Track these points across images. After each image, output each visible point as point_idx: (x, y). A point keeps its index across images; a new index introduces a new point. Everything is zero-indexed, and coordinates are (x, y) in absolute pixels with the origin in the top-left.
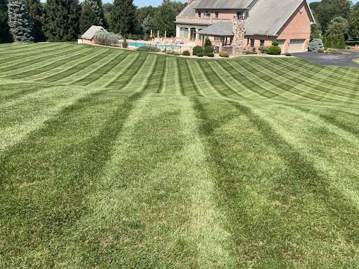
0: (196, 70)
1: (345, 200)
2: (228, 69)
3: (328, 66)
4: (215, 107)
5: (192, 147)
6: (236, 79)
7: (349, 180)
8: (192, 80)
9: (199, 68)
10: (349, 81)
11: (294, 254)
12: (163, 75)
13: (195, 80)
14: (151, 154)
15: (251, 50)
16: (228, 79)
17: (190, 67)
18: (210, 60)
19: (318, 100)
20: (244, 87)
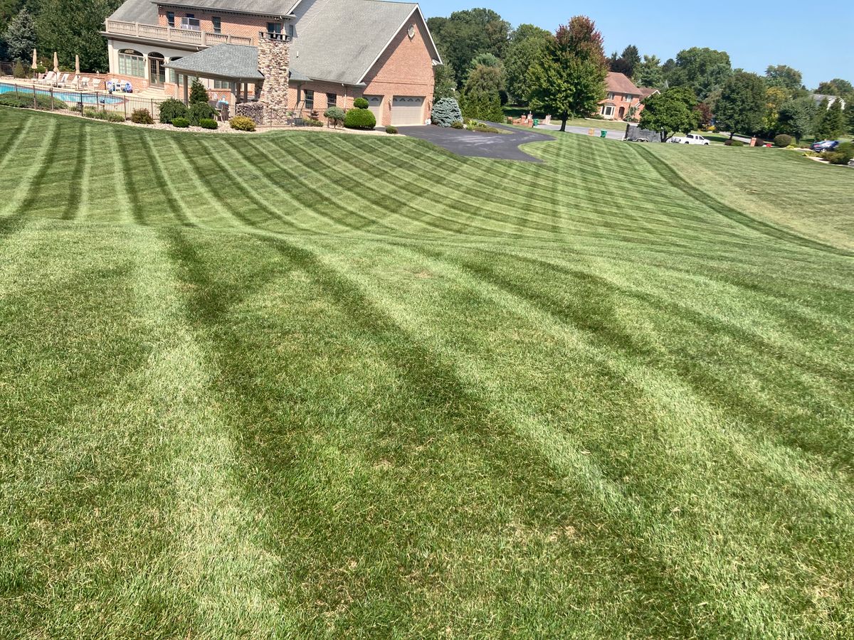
0: (173, 160)
1: (518, 437)
2: (256, 160)
3: (473, 158)
4: (228, 252)
5: (172, 356)
6: (276, 183)
7: (524, 396)
8: (162, 184)
9: (181, 156)
10: (514, 192)
11: (425, 575)
12: (78, 173)
13: (170, 186)
14: (53, 386)
15: (306, 116)
16: (255, 184)
17: (155, 152)
18: (207, 137)
19: (459, 231)
20: (296, 203)
